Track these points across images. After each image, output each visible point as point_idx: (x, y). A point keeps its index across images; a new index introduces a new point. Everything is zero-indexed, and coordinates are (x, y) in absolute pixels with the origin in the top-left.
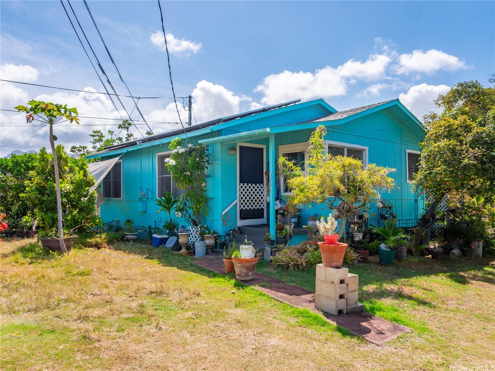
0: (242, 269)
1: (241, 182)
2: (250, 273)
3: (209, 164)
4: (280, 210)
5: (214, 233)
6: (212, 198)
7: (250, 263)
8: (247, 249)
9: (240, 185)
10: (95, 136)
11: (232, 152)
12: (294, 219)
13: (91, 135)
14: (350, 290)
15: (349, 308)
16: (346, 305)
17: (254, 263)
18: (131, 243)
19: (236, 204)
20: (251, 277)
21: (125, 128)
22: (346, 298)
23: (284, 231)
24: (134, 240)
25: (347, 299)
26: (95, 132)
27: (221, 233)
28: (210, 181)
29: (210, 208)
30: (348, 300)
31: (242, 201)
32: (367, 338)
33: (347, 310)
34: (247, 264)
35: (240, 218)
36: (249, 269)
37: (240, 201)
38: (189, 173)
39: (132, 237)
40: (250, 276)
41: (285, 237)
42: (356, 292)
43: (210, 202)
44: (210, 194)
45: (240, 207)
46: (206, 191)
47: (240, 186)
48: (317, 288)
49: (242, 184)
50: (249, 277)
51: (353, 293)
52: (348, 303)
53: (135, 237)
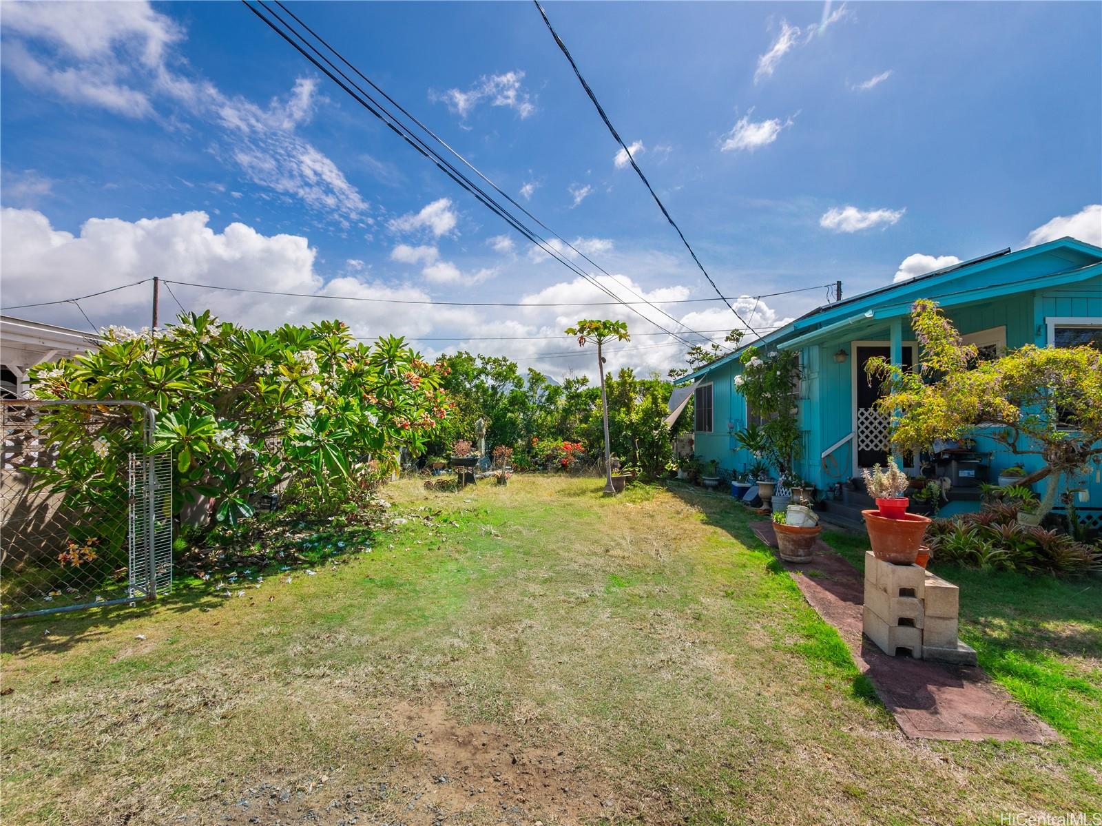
0: (785, 543)
1: (859, 406)
2: (801, 552)
3: (799, 379)
4: (944, 454)
5: (808, 485)
6: (809, 432)
7: (799, 535)
8: (798, 512)
9: (858, 410)
10: (694, 354)
11: (841, 358)
12: (966, 472)
13: (689, 353)
14: (929, 612)
15: (928, 650)
16: (919, 640)
17: (808, 536)
18: (710, 490)
19: (849, 442)
20: (802, 558)
21: (734, 340)
22: (919, 626)
23: (924, 491)
24: (715, 488)
25: (922, 630)
26: (693, 349)
27: (820, 487)
28: (803, 405)
29: (805, 447)
30: (925, 633)
31: (863, 437)
32: (896, 716)
33: (922, 652)
34: (793, 536)
35: (859, 464)
36: (797, 544)
37: (859, 437)
38: (768, 395)
39: (711, 482)
40: (800, 556)
41: (928, 501)
42: (952, 621)
43: (805, 439)
44: (803, 425)
45: (859, 446)
46: (796, 421)
47: (860, 412)
48: (866, 595)
49: (862, 410)
50: (799, 558)
51: (941, 621)
52: (925, 638)
53: (716, 483)
